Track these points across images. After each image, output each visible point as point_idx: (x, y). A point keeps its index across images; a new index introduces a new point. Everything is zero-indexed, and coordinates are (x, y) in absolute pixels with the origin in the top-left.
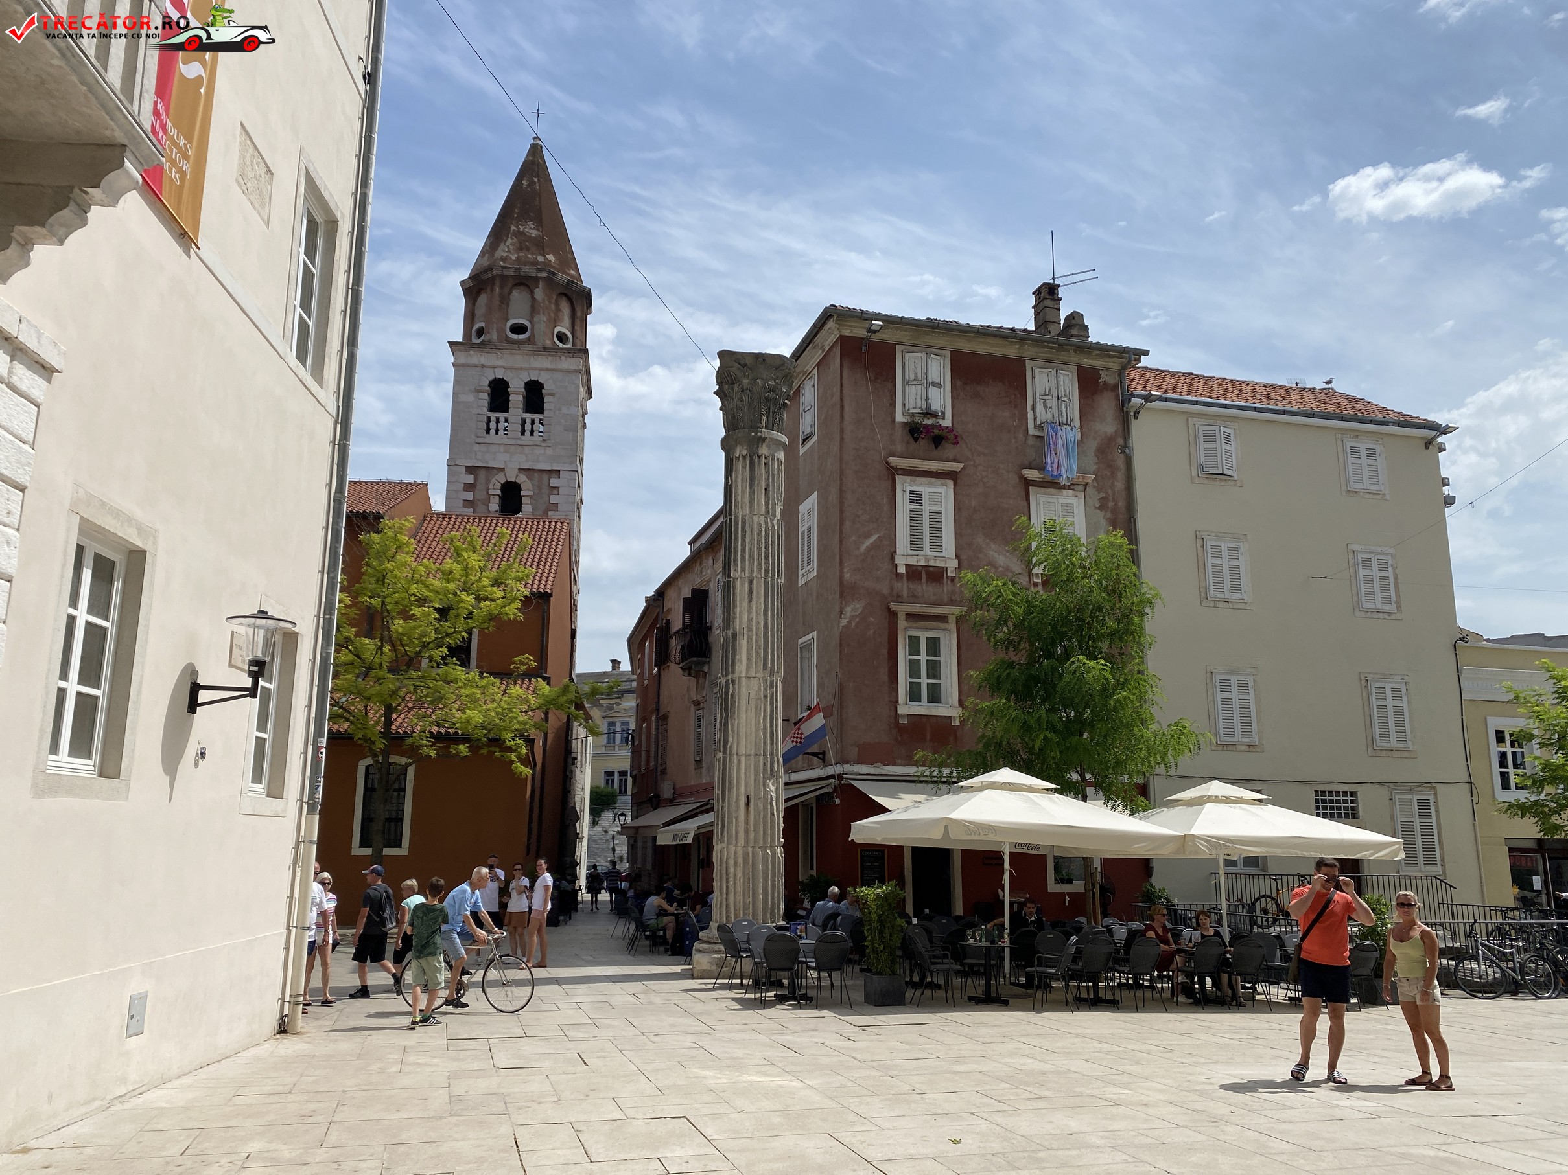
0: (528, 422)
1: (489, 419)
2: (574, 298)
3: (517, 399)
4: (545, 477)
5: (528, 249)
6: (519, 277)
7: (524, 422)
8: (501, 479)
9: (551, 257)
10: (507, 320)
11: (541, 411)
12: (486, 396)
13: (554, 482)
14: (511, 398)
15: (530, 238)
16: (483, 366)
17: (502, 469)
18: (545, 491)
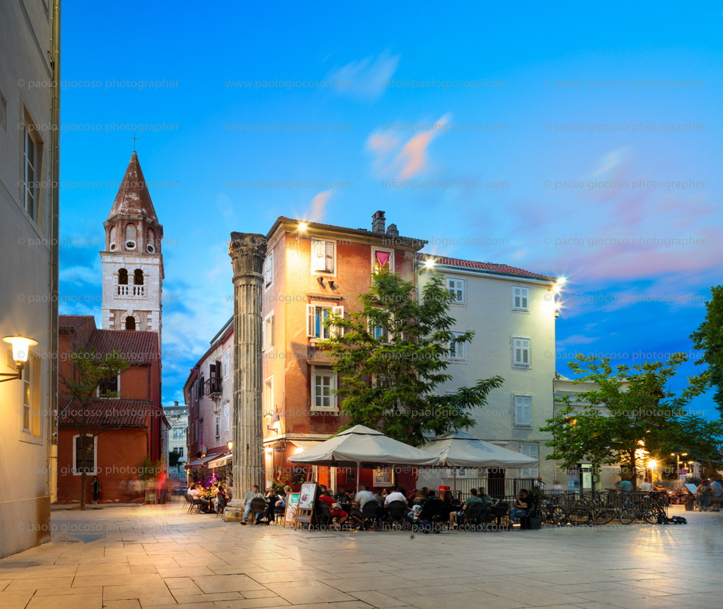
0: (137, 288)
1: (119, 287)
2: (155, 230)
3: (131, 278)
4: (145, 314)
5: (133, 206)
6: (130, 220)
7: (135, 289)
8: (126, 315)
9: (144, 210)
10: (126, 240)
11: (142, 284)
12: (117, 277)
13: (149, 316)
14: (129, 277)
15: (134, 201)
16: (115, 263)
17: (126, 311)
18: (146, 320)
